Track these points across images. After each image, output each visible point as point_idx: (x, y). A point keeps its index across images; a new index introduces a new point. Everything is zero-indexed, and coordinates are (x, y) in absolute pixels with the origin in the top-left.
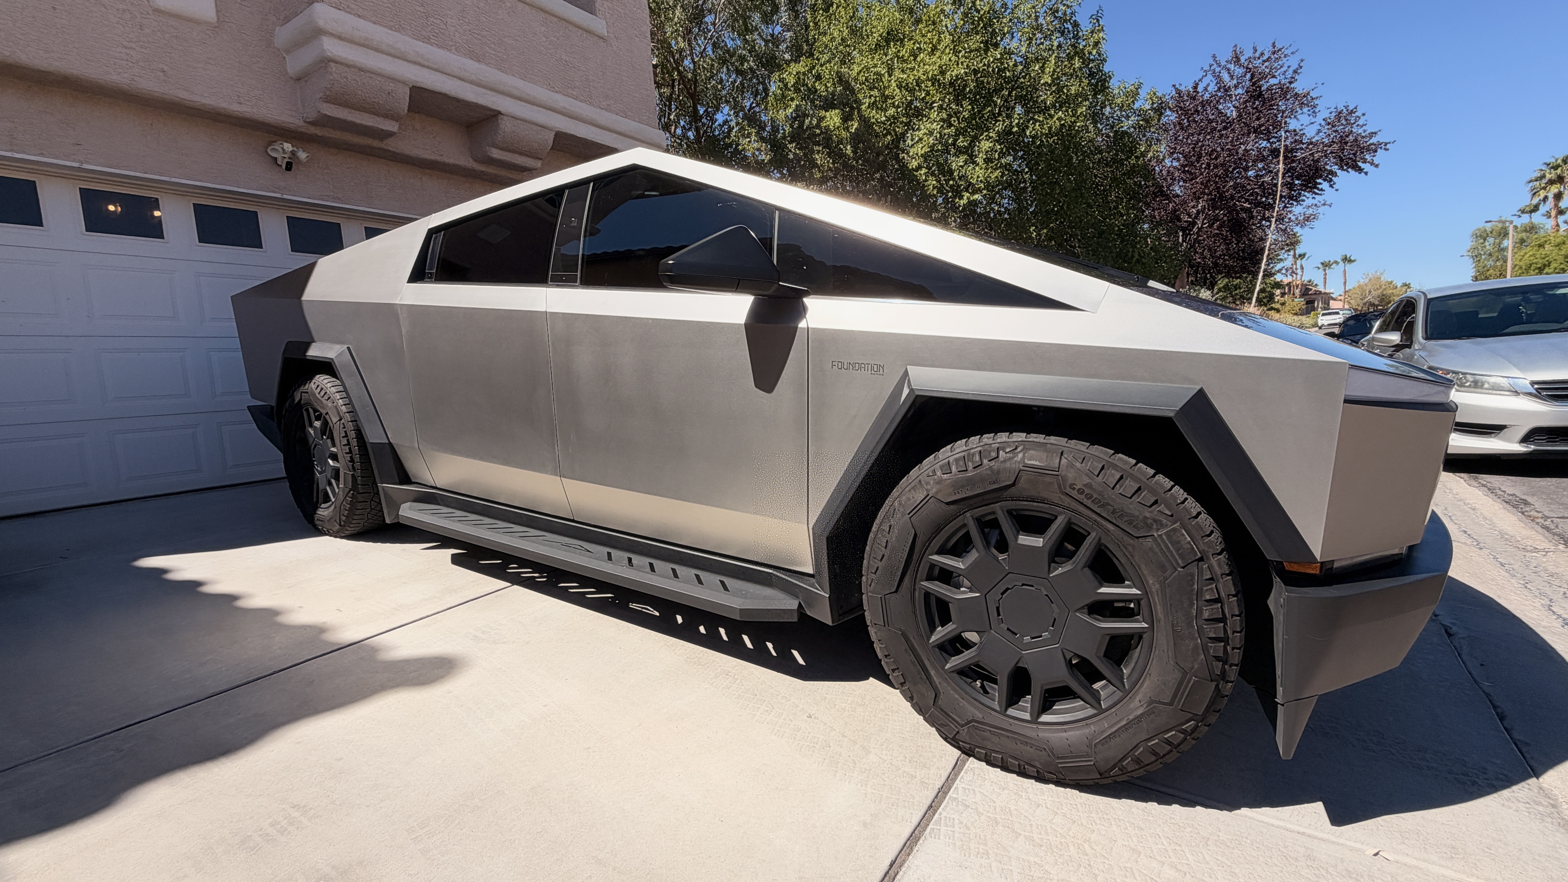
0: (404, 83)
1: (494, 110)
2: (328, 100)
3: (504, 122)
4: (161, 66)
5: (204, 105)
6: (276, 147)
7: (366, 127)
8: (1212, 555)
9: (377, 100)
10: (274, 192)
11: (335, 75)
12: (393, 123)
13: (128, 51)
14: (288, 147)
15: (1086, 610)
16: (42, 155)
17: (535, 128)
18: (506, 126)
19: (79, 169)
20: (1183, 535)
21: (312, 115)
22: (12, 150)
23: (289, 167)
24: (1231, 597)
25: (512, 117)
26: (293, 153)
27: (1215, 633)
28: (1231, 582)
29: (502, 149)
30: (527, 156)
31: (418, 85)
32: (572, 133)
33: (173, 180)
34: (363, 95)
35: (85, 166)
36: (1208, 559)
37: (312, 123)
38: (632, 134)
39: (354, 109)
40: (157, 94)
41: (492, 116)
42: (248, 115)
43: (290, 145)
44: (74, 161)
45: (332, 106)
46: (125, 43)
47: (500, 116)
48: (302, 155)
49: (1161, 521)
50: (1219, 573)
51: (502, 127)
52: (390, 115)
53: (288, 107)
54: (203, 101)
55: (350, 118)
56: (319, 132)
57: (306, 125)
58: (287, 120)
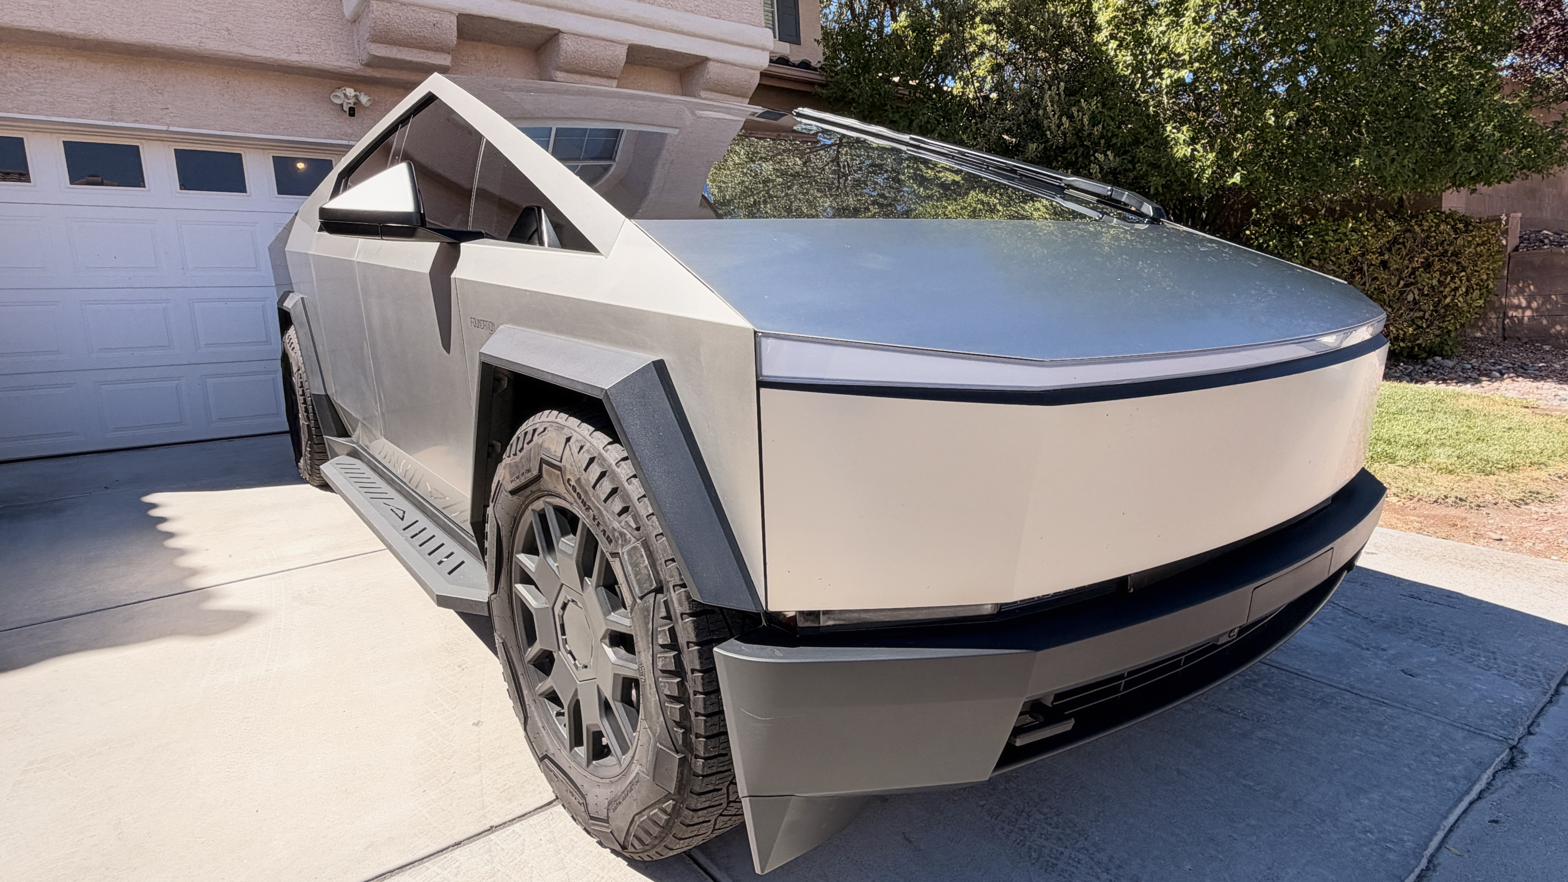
0: (450, 12)
1: (553, 29)
2: (378, 38)
3: (565, 41)
4: (226, 25)
5: (266, 58)
6: (338, 94)
7: (417, 63)
8: (674, 586)
9: (422, 34)
10: (342, 139)
11: (376, 13)
12: (445, 56)
13: (197, 15)
14: (350, 92)
15: (607, 641)
16: (136, 121)
17: (603, 43)
18: (567, 45)
19: (167, 132)
20: (642, 556)
21: (365, 58)
22: (113, 120)
23: (352, 112)
24: (691, 645)
25: (574, 34)
26: (356, 96)
27: (669, 689)
28: (692, 625)
29: (568, 71)
30: (598, 76)
31: (464, 12)
32: (648, 44)
33: (247, 135)
34: (407, 30)
35: (172, 129)
36: (668, 590)
37: (368, 65)
38: (726, 37)
39: (401, 45)
40: (222, 53)
41: (552, 36)
42: (306, 64)
43: (352, 90)
44: (162, 124)
45: (380, 45)
46: (194, 8)
47: (561, 35)
48: (364, 99)
49: (625, 534)
50: (678, 612)
51: (563, 47)
52: (439, 49)
53: (345, 52)
54: (265, 55)
55: (399, 56)
56: (377, 74)
57: (362, 67)
58: (344, 65)
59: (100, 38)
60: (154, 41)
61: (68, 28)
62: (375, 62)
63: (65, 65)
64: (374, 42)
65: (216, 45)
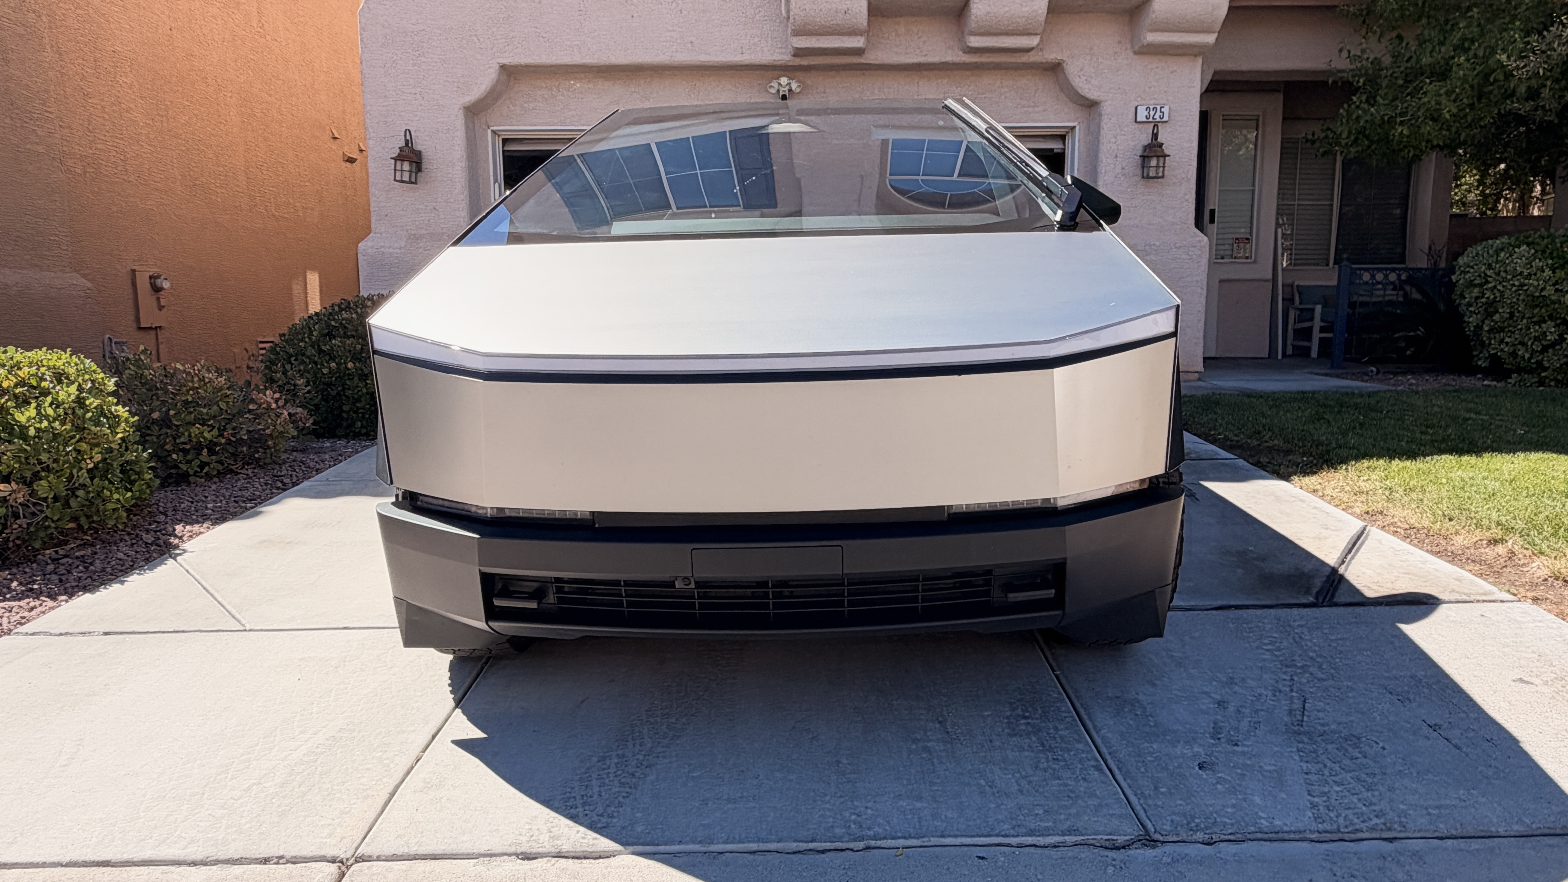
2: (797, 33)
3: (975, 5)
5: (717, 62)
6: (772, 84)
7: (833, 49)
9: (835, 22)
12: (859, 38)
14: (784, 80)
18: (978, 10)
21: (791, 50)
23: (784, 99)
26: (788, 84)
30: (1016, 34)
34: (821, 21)
37: (794, 56)
39: (818, 35)
40: (686, 63)
41: (966, 2)
42: (747, 62)
43: (786, 79)
45: (800, 38)
48: (794, 86)
51: (973, 11)
52: (853, 32)
53: (780, 46)
54: (716, 60)
55: (817, 45)
56: (804, 62)
57: (792, 58)
58: (777, 59)
59: (607, 63)
60: (640, 61)
61: (589, 60)
62: (799, 53)
63: (591, 86)
64: (796, 35)
65: (683, 57)
